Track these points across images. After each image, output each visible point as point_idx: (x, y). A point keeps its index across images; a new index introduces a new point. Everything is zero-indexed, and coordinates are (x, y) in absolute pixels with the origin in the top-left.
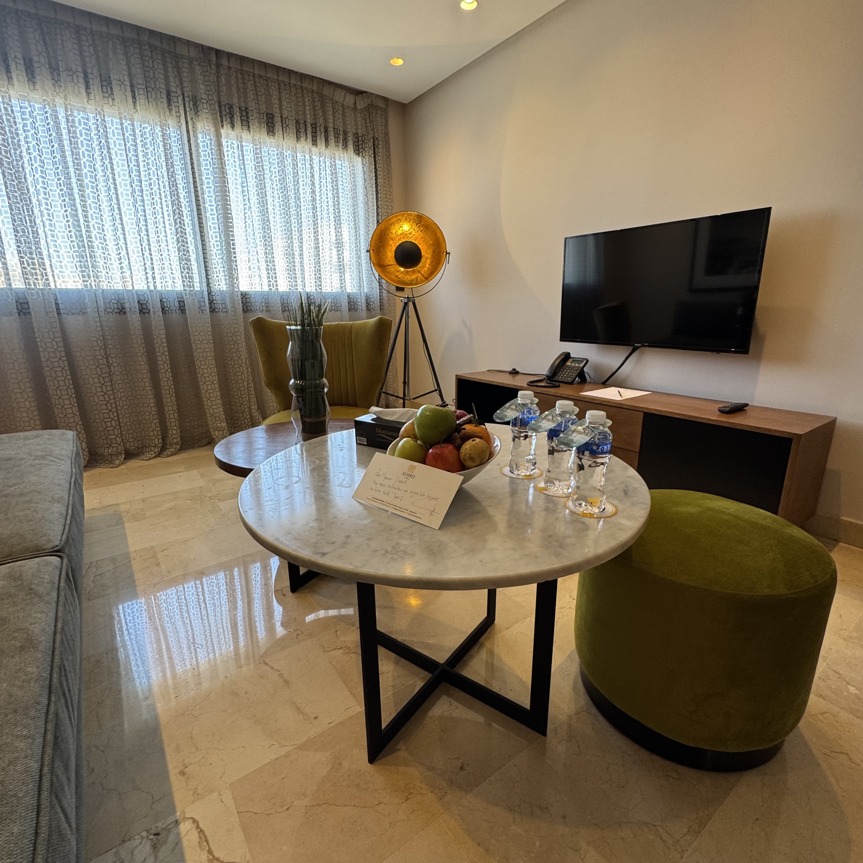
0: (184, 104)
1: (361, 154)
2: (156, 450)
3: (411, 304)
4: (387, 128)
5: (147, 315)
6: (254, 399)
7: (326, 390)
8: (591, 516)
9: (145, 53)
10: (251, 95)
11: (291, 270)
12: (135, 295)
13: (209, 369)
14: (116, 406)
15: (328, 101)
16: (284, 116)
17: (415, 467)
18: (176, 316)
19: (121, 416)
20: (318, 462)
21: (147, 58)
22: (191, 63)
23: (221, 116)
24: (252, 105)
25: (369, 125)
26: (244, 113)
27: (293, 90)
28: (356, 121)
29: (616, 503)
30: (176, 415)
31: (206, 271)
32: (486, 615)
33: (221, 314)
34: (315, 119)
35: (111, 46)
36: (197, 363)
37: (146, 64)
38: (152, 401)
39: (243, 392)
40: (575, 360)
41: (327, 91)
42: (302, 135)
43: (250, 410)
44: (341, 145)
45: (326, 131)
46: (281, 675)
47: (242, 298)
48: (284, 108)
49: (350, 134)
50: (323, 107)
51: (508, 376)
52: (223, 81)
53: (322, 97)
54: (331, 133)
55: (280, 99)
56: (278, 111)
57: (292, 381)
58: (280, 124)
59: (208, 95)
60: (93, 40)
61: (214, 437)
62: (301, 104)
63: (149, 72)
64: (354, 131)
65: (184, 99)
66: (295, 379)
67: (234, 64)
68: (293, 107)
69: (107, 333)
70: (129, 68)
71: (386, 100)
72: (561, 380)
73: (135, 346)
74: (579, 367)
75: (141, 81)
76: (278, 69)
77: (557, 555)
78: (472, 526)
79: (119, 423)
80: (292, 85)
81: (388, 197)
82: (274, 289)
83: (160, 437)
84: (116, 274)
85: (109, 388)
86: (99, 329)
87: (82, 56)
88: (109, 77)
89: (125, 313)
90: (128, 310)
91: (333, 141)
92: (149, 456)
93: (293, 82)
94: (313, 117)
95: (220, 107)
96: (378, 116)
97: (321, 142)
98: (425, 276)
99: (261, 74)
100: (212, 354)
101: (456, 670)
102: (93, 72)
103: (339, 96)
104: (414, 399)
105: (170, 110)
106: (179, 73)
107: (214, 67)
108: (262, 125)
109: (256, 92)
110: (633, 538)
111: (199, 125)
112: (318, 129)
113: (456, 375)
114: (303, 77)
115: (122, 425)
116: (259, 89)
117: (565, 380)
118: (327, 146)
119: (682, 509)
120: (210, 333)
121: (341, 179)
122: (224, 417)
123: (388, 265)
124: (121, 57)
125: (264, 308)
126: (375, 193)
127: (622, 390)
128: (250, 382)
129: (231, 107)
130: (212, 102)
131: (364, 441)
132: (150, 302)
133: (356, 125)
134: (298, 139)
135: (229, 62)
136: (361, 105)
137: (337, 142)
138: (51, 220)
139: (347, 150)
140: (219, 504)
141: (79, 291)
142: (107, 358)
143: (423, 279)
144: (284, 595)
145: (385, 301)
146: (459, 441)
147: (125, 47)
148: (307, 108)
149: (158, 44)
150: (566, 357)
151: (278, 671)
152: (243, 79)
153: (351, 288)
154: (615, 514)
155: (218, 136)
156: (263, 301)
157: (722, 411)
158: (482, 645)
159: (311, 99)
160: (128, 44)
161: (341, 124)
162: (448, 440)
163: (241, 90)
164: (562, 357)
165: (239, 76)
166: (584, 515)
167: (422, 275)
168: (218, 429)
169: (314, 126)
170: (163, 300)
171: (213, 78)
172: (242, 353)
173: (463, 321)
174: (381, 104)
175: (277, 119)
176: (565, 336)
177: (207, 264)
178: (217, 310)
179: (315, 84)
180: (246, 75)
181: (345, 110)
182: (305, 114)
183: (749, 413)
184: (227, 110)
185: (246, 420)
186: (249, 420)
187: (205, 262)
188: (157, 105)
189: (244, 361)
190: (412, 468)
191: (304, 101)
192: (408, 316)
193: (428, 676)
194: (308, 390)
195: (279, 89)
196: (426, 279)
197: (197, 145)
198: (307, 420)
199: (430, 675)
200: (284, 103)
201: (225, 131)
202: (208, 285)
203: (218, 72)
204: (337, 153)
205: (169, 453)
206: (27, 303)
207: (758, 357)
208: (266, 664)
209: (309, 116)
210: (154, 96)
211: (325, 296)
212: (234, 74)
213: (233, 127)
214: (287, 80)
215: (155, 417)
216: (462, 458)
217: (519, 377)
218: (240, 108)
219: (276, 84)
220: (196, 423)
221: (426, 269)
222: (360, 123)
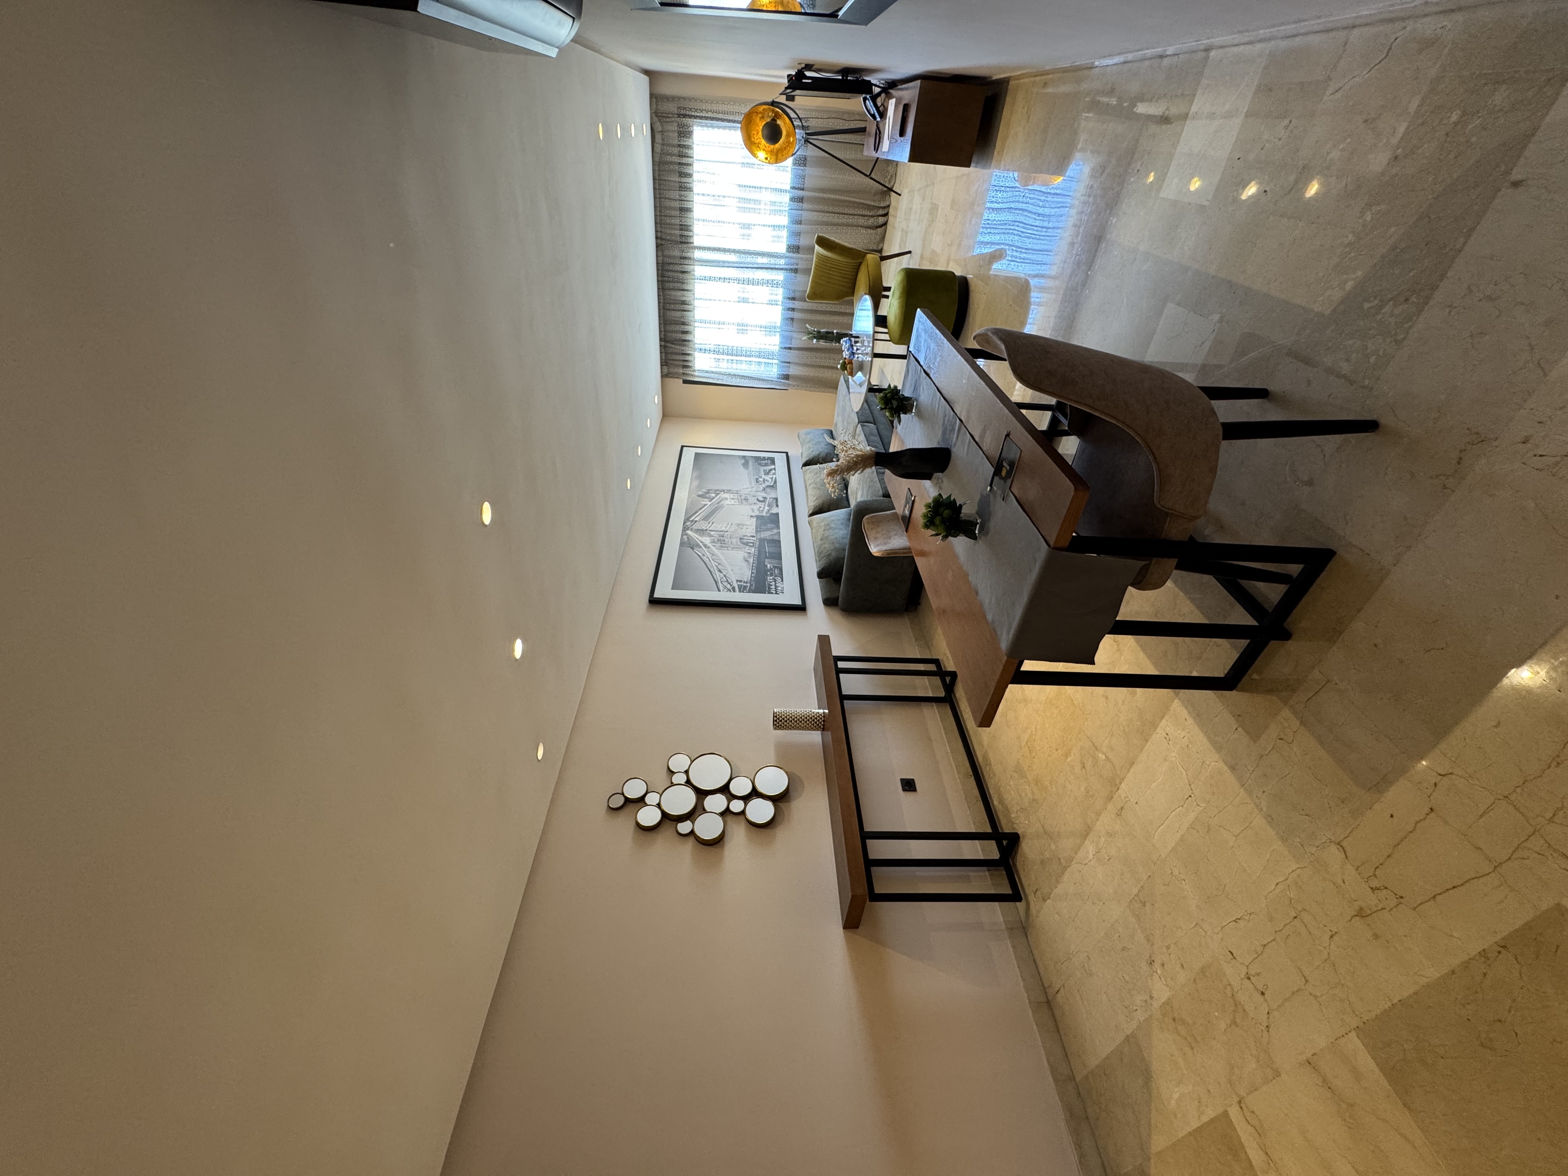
1: (691, 131)
4: (668, 98)
5: (798, 309)
9: (667, 281)
11: (773, 212)
15: (663, 159)
16: (680, 198)
21: (669, 280)
22: (667, 255)
24: (677, 221)
25: (670, 120)
26: (684, 227)
27: (663, 187)
28: (671, 132)
33: (800, 267)
34: (676, 173)
35: (670, 296)
37: (672, 281)
41: (657, 159)
42: (687, 186)
45: (683, 164)
47: (790, 251)
48: (675, 198)
49: (681, 142)
50: (667, 163)
52: (672, 238)
53: (662, 163)
54: (685, 160)
55: (671, 200)
56: (678, 203)
58: (685, 202)
59: (679, 249)
60: (669, 303)
62: (670, 183)
63: (675, 280)
64: (676, 134)
67: (660, 229)
68: (673, 191)
70: (677, 290)
75: (679, 286)
80: (661, 190)
87: (676, 310)
88: (681, 300)
89: (793, 318)
90: (791, 316)
93: (658, 187)
95: (683, 243)
96: (664, 106)
97: (690, 170)
102: (681, 307)
103: (658, 149)
105: (689, 272)
107: (663, 242)
111: (695, 257)
112: (682, 172)
114: (655, 179)
116: (670, 214)
118: (691, 163)
124: (673, 293)
129: (681, 236)
130: (683, 247)
132: (788, 306)
133: (673, 133)
134: (691, 189)
136: (660, 127)
137: (687, 155)
138: (749, 341)
139: (691, 144)
141: (781, 336)
147: (668, 289)
148: (672, 179)
149: (662, 272)
152: (665, 224)
155: (700, 248)
156: (794, 237)
159: (667, 174)
160: (667, 287)
161: (675, 148)
163: (671, 226)
171: (670, 244)
175: (683, 204)
178: (797, 267)
180: (665, 221)
181: (665, 142)
182: (675, 182)
191: (669, 180)
197: (704, 260)
202: (782, 271)
203: (666, 240)
209: (677, 179)
210: (684, 280)
212: (664, 229)
213: (691, 237)
218: (681, 230)
222: (670, 127)
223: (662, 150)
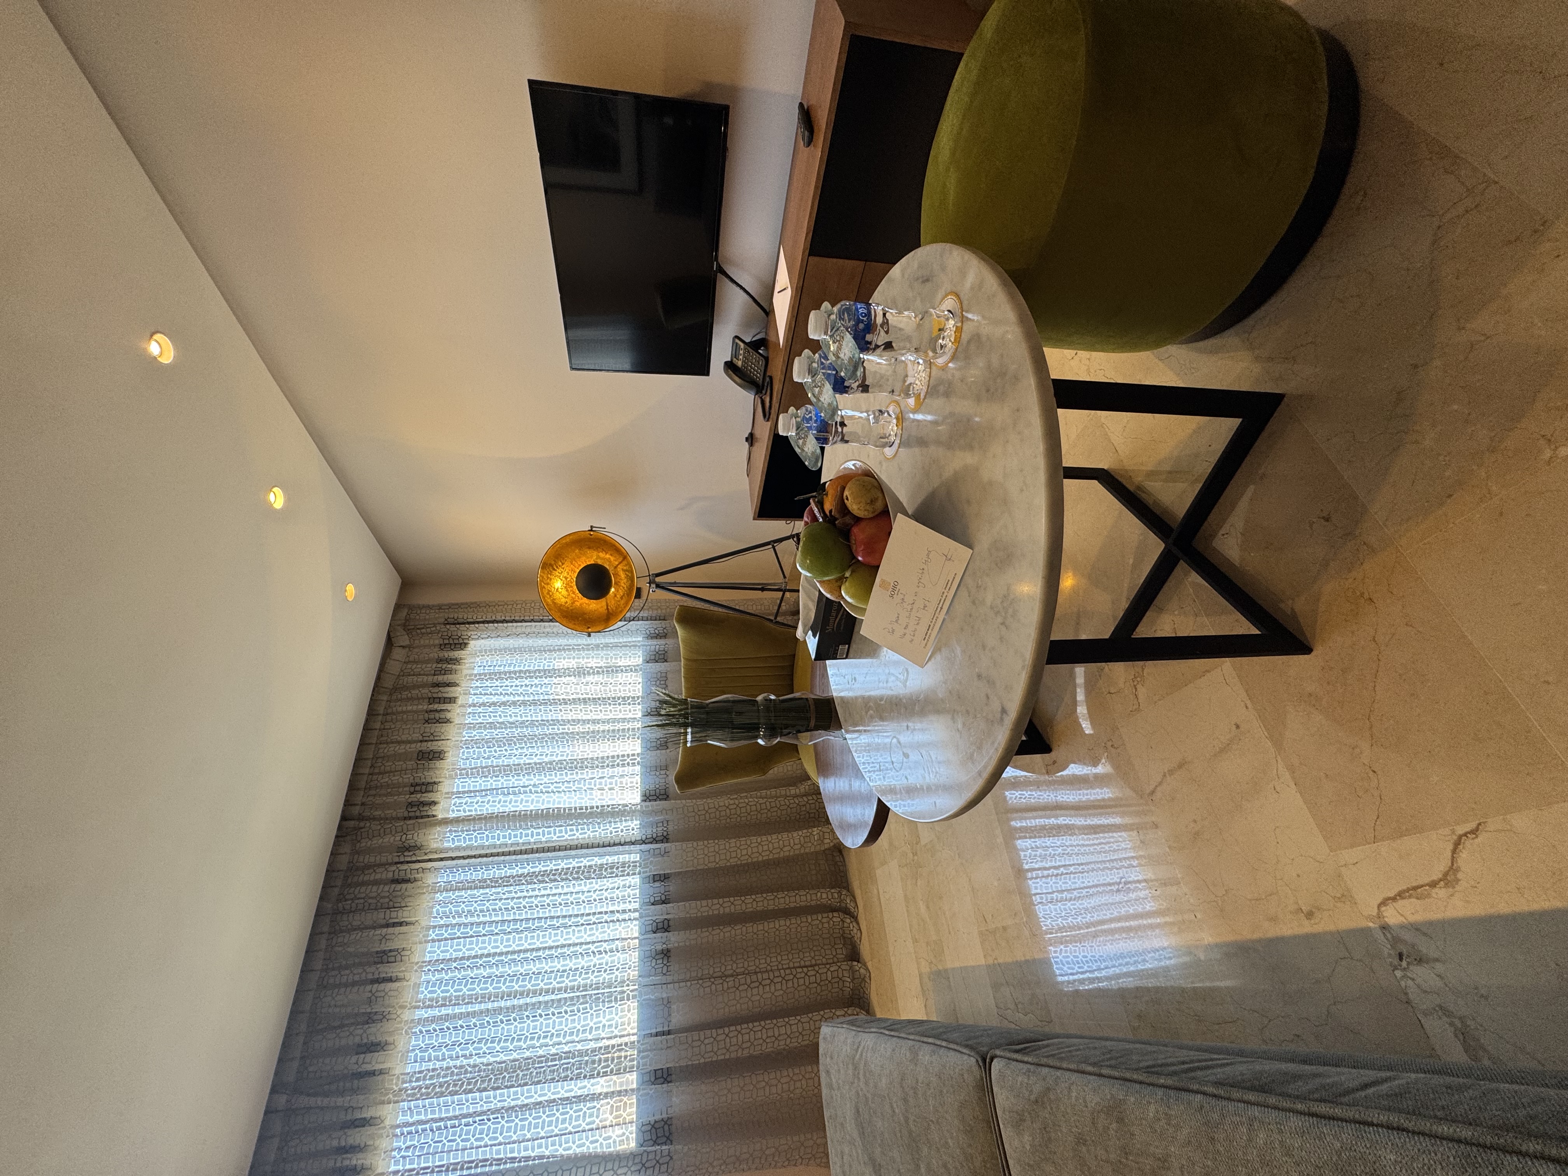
0: (408, 862)
1: (466, 641)
2: (848, 921)
3: (658, 579)
4: (433, 606)
5: (671, 923)
6: (782, 791)
7: (773, 697)
8: (959, 330)
9: (348, 907)
10: (396, 779)
11: (613, 735)
12: (645, 936)
13: (742, 847)
14: (789, 968)
15: (401, 682)
16: (421, 738)
17: (883, 581)
18: (673, 887)
19: (802, 963)
20: (871, 712)
21: (354, 905)
22: (358, 853)
23: (422, 817)
24: (408, 778)
25: (428, 630)
26: (418, 788)
27: (387, 725)
28: (425, 646)
29: (940, 296)
30: (802, 892)
31: (615, 845)
32: (1096, 482)
33: (671, 828)
34: (423, 698)
35: (340, 949)
36: (733, 861)
37: (360, 907)
38: (782, 922)
39: (773, 804)
40: (735, 354)
41: (388, 683)
42: (442, 716)
43: (796, 796)
44: (454, 667)
45: (437, 685)
46: (1171, 772)
47: (650, 801)
48: (410, 738)
49: (441, 655)
50: (406, 688)
51: (755, 448)
52: (380, 813)
53: (395, 689)
54: (440, 678)
55: (399, 743)
56: (413, 746)
57: (760, 741)
58: (430, 743)
59: (396, 832)
60: (333, 969)
61: (832, 844)
62: (405, 716)
63: (370, 904)
64: (437, 649)
65: (402, 863)
66: (757, 737)
67: (359, 798)
68: (408, 726)
69: (694, 974)
70: (366, 928)
71: (398, 607)
72: (762, 374)
73: (710, 940)
74: (745, 349)
75: (382, 915)
76: (363, 743)
77: (1016, 379)
78: (968, 502)
79: (811, 966)
80: (382, 727)
81: (519, 606)
82: (639, 759)
83: (830, 915)
84: (619, 958)
85: (765, 976)
86: (689, 984)
87: (354, 984)
88: (377, 952)
89: (668, 951)
90: (665, 946)
91: (450, 676)
92: (855, 931)
93: (378, 725)
94: (421, 701)
95: (410, 818)
96: (418, 617)
97: (451, 692)
98: (621, 559)
99: (369, 765)
100: (722, 842)
101: (1175, 525)
102: (371, 972)
103: (394, 667)
104: (785, 577)
105: (415, 880)
106: (368, 867)
107: (362, 824)
108: (432, 766)
109: (391, 772)
110: (993, 269)
111: (434, 845)
112: (435, 695)
113: (754, 519)
114: (371, 713)
115: (813, 962)
116: (388, 769)
117: (763, 369)
118: (455, 685)
119: (951, 197)
120: (695, 844)
121: (497, 668)
122: (804, 831)
123: (608, 609)
124: (353, 937)
125: (663, 772)
126: (515, 624)
127: (778, 288)
128: (759, 794)
129: (411, 804)
130: (405, 827)
131: (843, 648)
132: (654, 918)
133: (429, 646)
134: (448, 721)
135: (357, 805)
136: (404, 640)
137: (451, 671)
138: (552, 1035)
139: (461, 659)
140: (923, 843)
141: (641, 1006)
142: (727, 976)
143: (625, 562)
144: (1054, 762)
145: (655, 614)
146: (848, 519)
147: (341, 931)
148: (410, 708)
149: (336, 891)
150: (730, 366)
151: (1165, 776)
152: (377, 787)
153: (637, 658)
154: (958, 296)
155: (446, 822)
156: (653, 773)
157: (810, 142)
158: (1139, 488)
159: (399, 703)
160: (337, 928)
161: (429, 665)
162: (845, 534)
163: (389, 790)
164: (731, 372)
165: (373, 792)
166: (958, 340)
167: (620, 563)
168: (821, 840)
169: (431, 701)
170: (652, 900)
171: (375, 826)
172: (722, 804)
173: (682, 509)
174: (404, 613)
175: (424, 746)
176: (701, 368)
177: (607, 843)
178: (665, 834)
179: (381, 697)
180: (372, 783)
181: (411, 659)
182: (415, 712)
183: (813, 102)
184: (415, 809)
185: (810, 802)
186: (810, 798)
187: (604, 846)
188: (409, 896)
189: (732, 802)
190: (884, 584)
191: (403, 712)
192: (675, 584)
193: (1182, 566)
194: (773, 721)
195: (387, 743)
196: (625, 558)
197: (458, 848)
198: (812, 723)
199: (1181, 562)
200: (404, 738)
201: (440, 812)
202: (633, 844)
203: (369, 819)
204: (465, 672)
205: (853, 904)
206: (655, 1071)
207: (734, 90)
208: (1153, 792)
209: (420, 707)
210: (399, 900)
211: (648, 693)
212: (370, 798)
213: (434, 803)
214: (376, 733)
215: (804, 919)
216: (871, 516)
217: (757, 433)
218: (412, 793)
219: (382, 746)
220: (813, 867)
221: (612, 559)
222: (427, 641)
223: (402, 671)
